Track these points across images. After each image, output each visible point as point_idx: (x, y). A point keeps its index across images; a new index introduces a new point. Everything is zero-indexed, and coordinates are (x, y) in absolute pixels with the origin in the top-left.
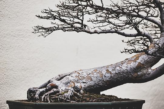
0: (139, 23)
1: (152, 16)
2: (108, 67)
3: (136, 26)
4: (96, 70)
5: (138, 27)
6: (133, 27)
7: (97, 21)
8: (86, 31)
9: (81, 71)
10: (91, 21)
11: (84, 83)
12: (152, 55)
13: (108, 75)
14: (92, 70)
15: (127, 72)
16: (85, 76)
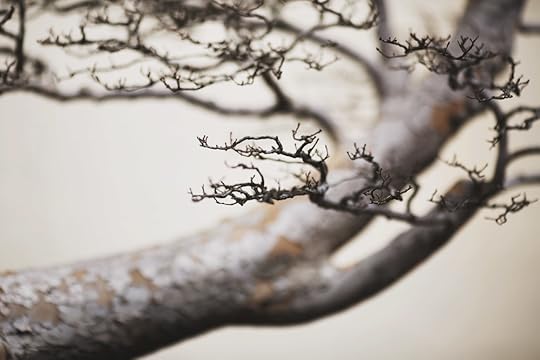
0: (282, 53)
1: (343, 22)
2: (137, 256)
3: (266, 67)
4: (79, 273)
5: (279, 74)
6: (255, 75)
7: (84, 42)
8: (38, 90)
9: (10, 280)
10: (58, 43)
11: (20, 333)
12: (342, 206)
13: (139, 295)
14: (65, 272)
15: (228, 282)
16: (28, 304)
